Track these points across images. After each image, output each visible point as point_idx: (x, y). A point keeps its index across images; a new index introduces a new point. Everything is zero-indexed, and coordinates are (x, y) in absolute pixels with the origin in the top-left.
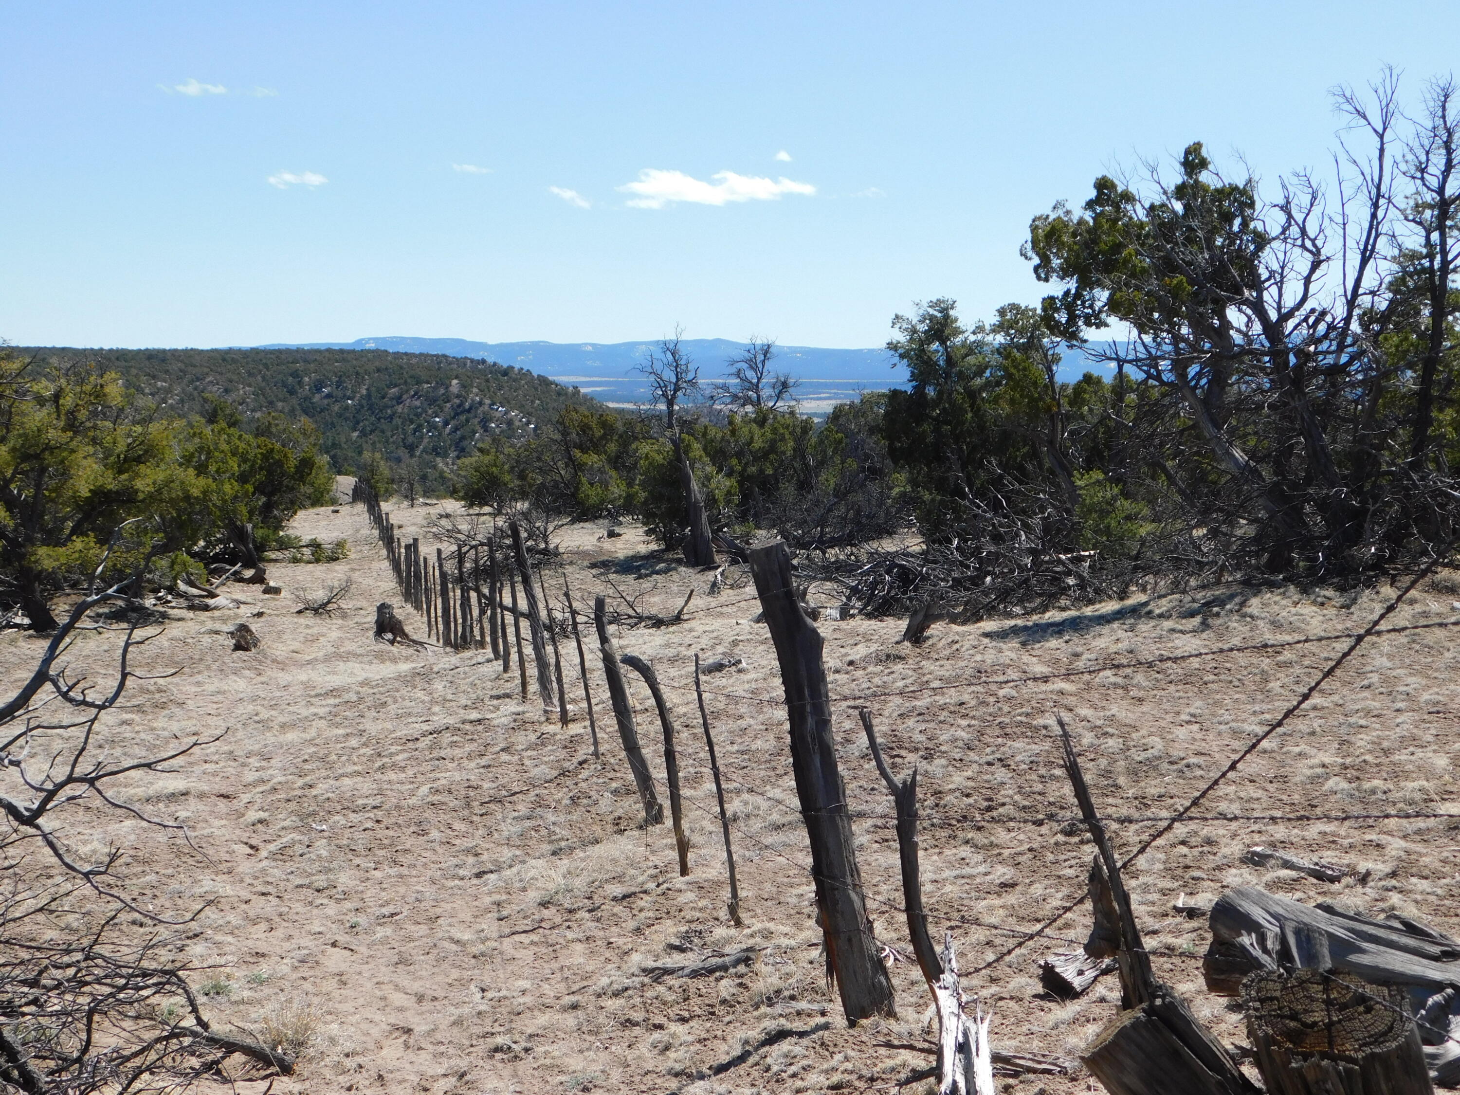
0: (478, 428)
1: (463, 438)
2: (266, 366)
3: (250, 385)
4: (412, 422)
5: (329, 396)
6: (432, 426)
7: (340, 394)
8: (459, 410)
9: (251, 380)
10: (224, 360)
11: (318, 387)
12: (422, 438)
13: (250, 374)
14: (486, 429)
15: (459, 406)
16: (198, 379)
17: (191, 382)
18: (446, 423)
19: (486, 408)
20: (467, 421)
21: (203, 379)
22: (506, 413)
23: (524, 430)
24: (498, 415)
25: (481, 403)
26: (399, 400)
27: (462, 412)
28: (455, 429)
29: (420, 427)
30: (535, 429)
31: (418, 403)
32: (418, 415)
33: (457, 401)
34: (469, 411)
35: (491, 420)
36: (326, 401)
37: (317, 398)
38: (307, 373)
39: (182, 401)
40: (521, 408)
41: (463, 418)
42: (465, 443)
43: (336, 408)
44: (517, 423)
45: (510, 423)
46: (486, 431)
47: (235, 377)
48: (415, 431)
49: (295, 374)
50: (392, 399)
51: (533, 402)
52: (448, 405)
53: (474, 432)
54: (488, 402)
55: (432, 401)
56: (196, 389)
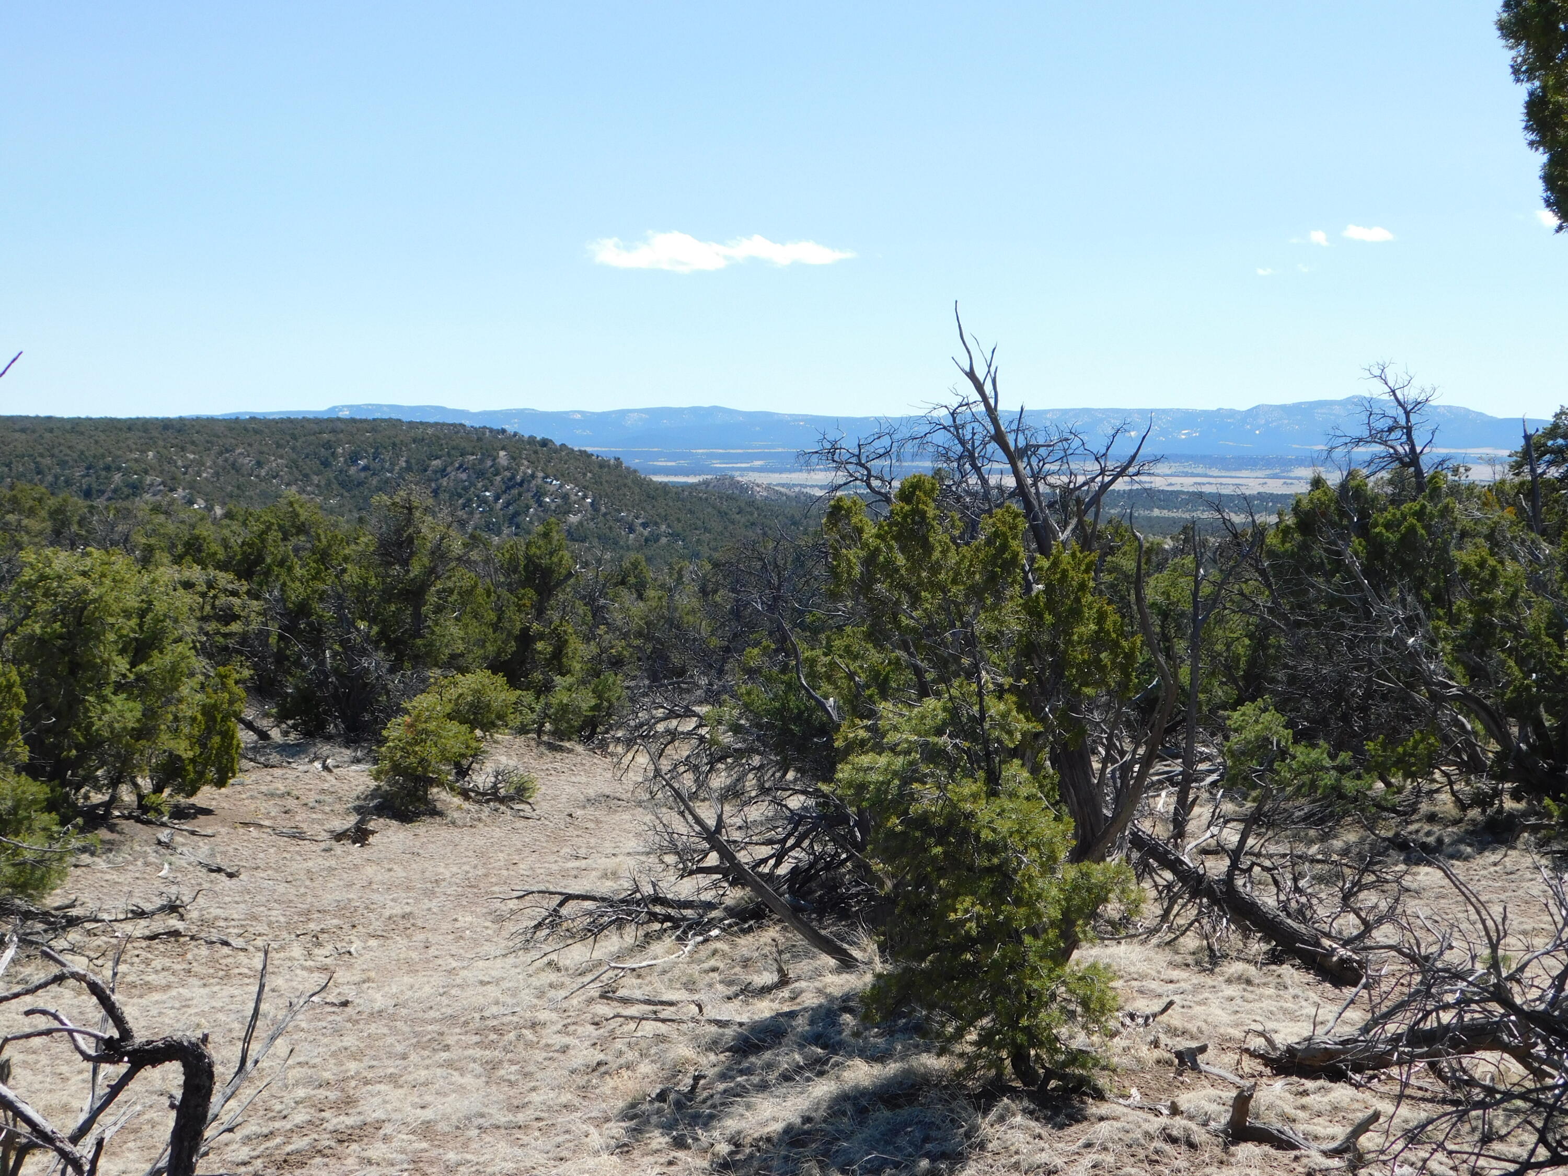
0: (532, 502)
1: (516, 514)
2: (294, 437)
3: (282, 457)
4: (460, 496)
5: (365, 468)
6: (483, 501)
7: (376, 465)
8: (511, 483)
9: (281, 451)
10: (246, 429)
11: (353, 459)
12: (471, 513)
13: (279, 446)
14: (540, 504)
15: (510, 479)
16: (227, 451)
17: (221, 453)
18: (497, 498)
19: (539, 481)
20: (520, 495)
21: (233, 450)
22: (561, 486)
23: (581, 505)
24: (552, 489)
25: (533, 476)
26: (443, 472)
27: (513, 487)
28: (507, 505)
29: (470, 500)
30: (592, 504)
31: (464, 476)
32: (465, 489)
33: (508, 474)
34: (521, 484)
35: (545, 494)
36: (363, 475)
37: (353, 470)
38: (339, 443)
39: (217, 474)
40: (575, 481)
41: (515, 492)
42: (519, 519)
43: (374, 481)
44: (573, 498)
45: (565, 497)
46: (540, 506)
47: (265, 449)
48: (464, 506)
49: (328, 445)
50: (435, 472)
51: (585, 475)
52: (498, 478)
53: (528, 507)
54: (540, 474)
55: (481, 474)
56: (226, 460)
